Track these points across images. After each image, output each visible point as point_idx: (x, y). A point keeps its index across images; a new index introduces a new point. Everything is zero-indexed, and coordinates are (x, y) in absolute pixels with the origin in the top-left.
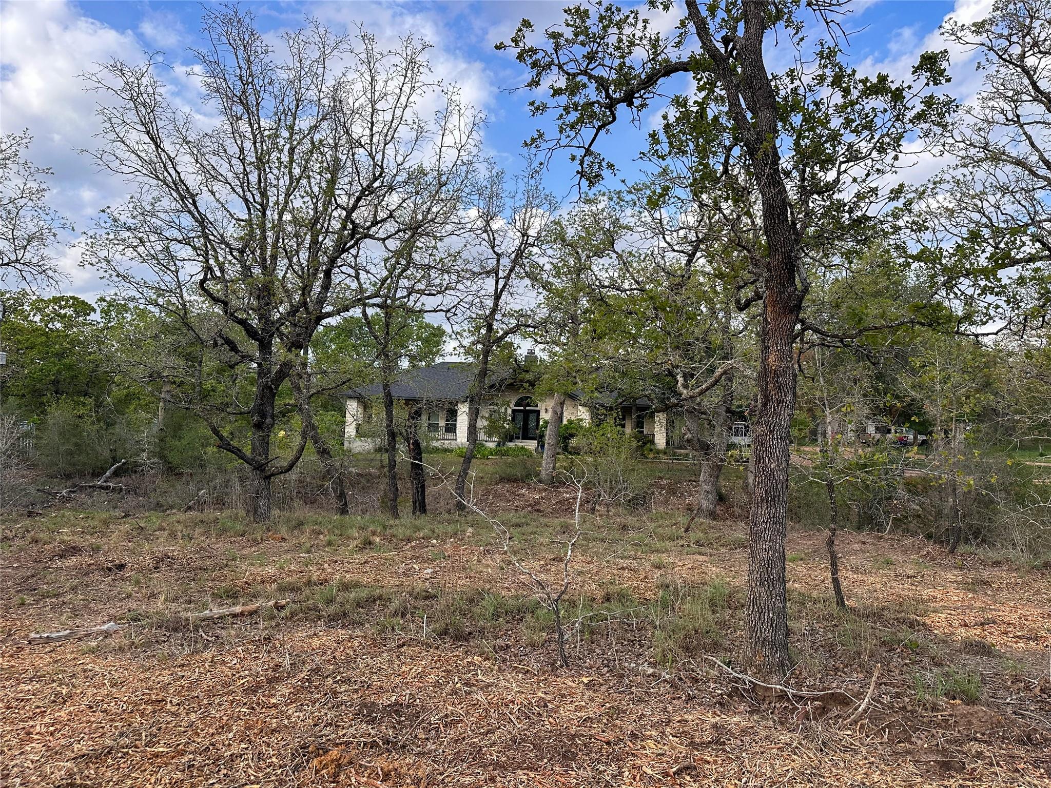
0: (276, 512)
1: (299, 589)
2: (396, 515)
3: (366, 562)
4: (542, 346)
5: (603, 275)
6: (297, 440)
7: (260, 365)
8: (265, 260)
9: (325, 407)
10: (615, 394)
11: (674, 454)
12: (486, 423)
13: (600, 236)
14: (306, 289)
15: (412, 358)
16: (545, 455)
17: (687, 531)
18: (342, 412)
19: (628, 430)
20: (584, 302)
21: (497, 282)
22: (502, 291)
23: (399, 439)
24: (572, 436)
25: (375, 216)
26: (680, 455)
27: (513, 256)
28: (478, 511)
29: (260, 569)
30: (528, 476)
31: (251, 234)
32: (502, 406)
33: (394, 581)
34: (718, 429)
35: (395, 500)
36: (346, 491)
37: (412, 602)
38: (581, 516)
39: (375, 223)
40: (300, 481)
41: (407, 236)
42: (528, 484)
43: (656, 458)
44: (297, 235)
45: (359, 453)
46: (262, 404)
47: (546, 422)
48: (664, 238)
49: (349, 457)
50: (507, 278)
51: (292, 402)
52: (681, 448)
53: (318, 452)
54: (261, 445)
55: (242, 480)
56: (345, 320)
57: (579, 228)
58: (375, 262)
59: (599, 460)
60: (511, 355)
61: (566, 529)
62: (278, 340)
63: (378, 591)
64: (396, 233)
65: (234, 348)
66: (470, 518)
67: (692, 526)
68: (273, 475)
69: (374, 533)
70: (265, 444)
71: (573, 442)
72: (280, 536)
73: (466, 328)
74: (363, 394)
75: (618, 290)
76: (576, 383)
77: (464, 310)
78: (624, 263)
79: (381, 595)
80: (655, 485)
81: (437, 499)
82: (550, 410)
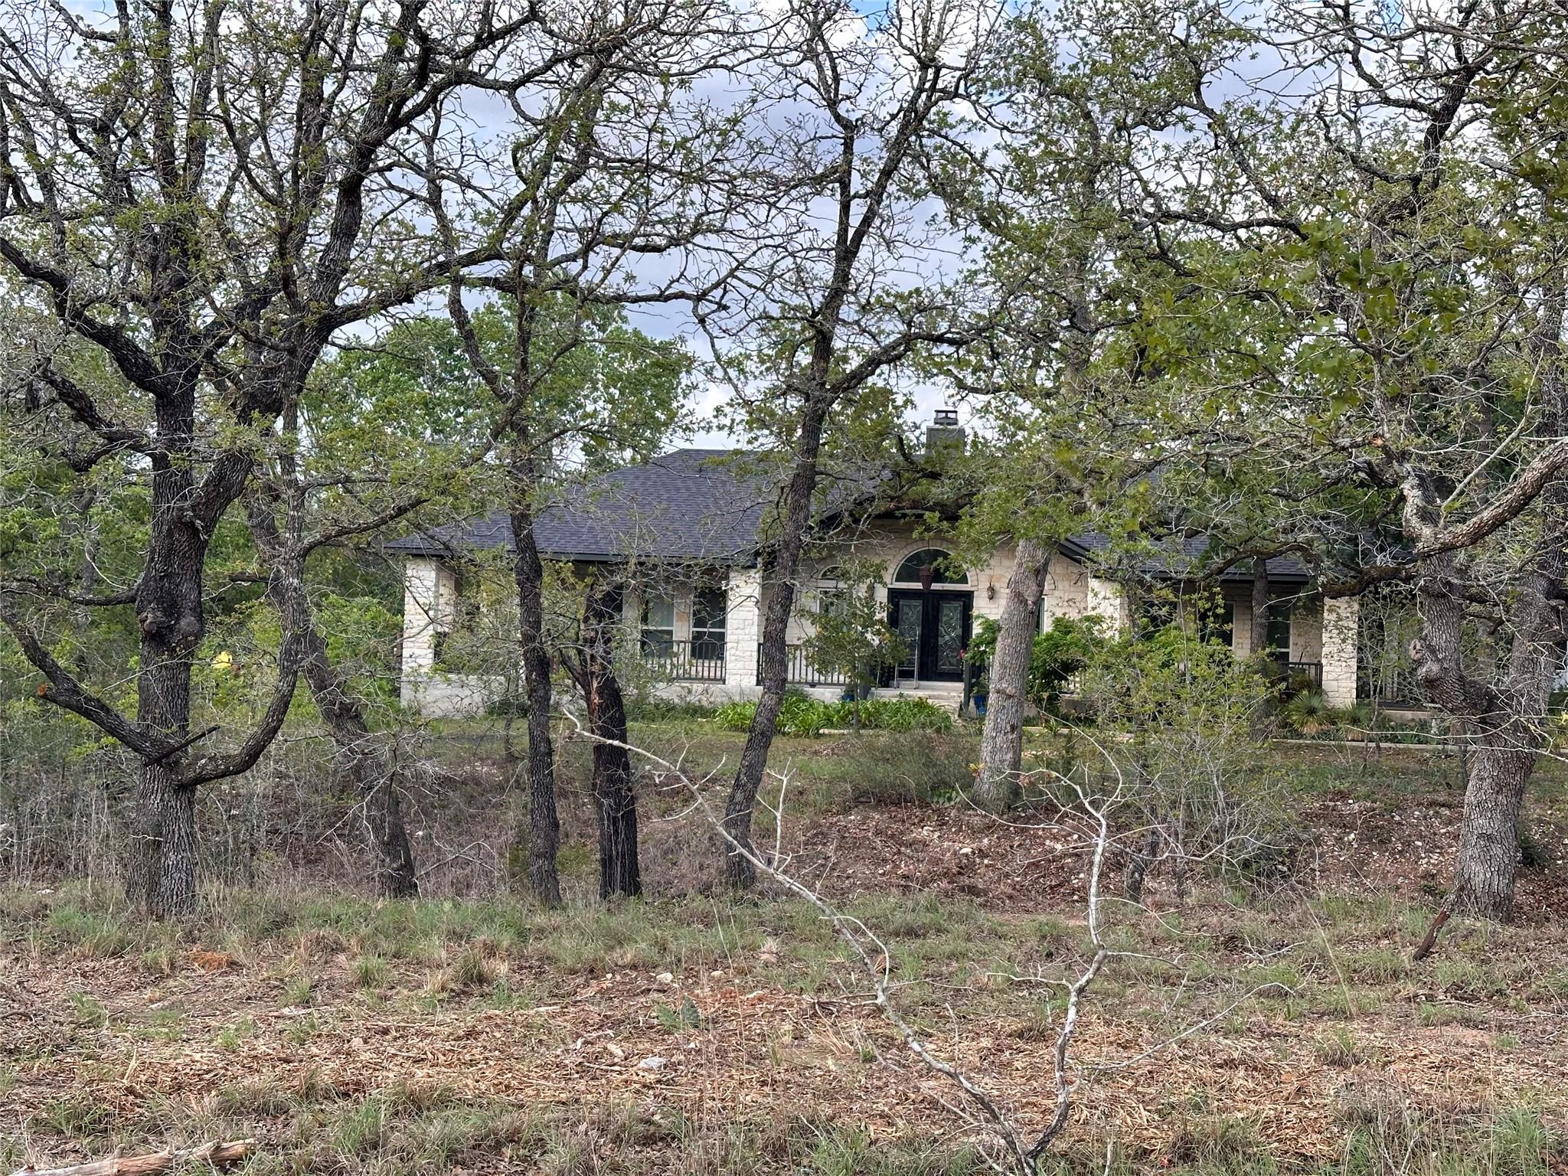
0: (211, 888)
1: (281, 1109)
2: (552, 899)
3: (471, 1034)
4: (979, 400)
5: (1167, 181)
6: (270, 677)
7: (159, 461)
8: (170, 152)
9: (344, 583)
10: (1202, 542)
11: (1383, 724)
12: (812, 631)
13: (1158, 63)
14: (288, 238)
15: (597, 439)
16: (988, 727)
17: (1424, 953)
18: (393, 596)
19: (1242, 650)
20: (1108, 265)
21: (845, 209)
22: (860, 234)
23: (559, 676)
24: (1069, 667)
25: (486, 17)
26: (1402, 726)
27: (893, 129)
28: (797, 887)
29: (167, 1052)
30: (941, 787)
31: (129, 79)
32: (861, 578)
33: (552, 1090)
34: (1523, 647)
35: (550, 854)
36: (408, 829)
37: (606, 1151)
38: (1102, 909)
39: (488, 37)
40: (278, 800)
41: (578, 76)
42: (940, 812)
43: (1325, 734)
44: (260, 80)
45: (444, 719)
46: (168, 576)
47: (992, 628)
48: (1356, 62)
49: (416, 728)
50: (876, 195)
51: (253, 568)
52: (1402, 704)
53: (328, 715)
54: (166, 693)
55: (115, 794)
56: (400, 326)
57: (1094, 40)
58: (489, 152)
59: (1153, 740)
60: (886, 429)
61: (1054, 945)
62: (209, 388)
63: (507, 1118)
64: (548, 67)
65: (84, 411)
66: (769, 909)
67: (1442, 939)
68: (201, 779)
69: (491, 951)
70: (180, 692)
71: (1075, 686)
72: (222, 956)
73: (753, 346)
74: (454, 543)
75: (1213, 224)
76: (1081, 510)
77: (747, 292)
78: (1234, 144)
79: (518, 1131)
80: (1323, 816)
81: (669, 854)
82: (1004, 593)
